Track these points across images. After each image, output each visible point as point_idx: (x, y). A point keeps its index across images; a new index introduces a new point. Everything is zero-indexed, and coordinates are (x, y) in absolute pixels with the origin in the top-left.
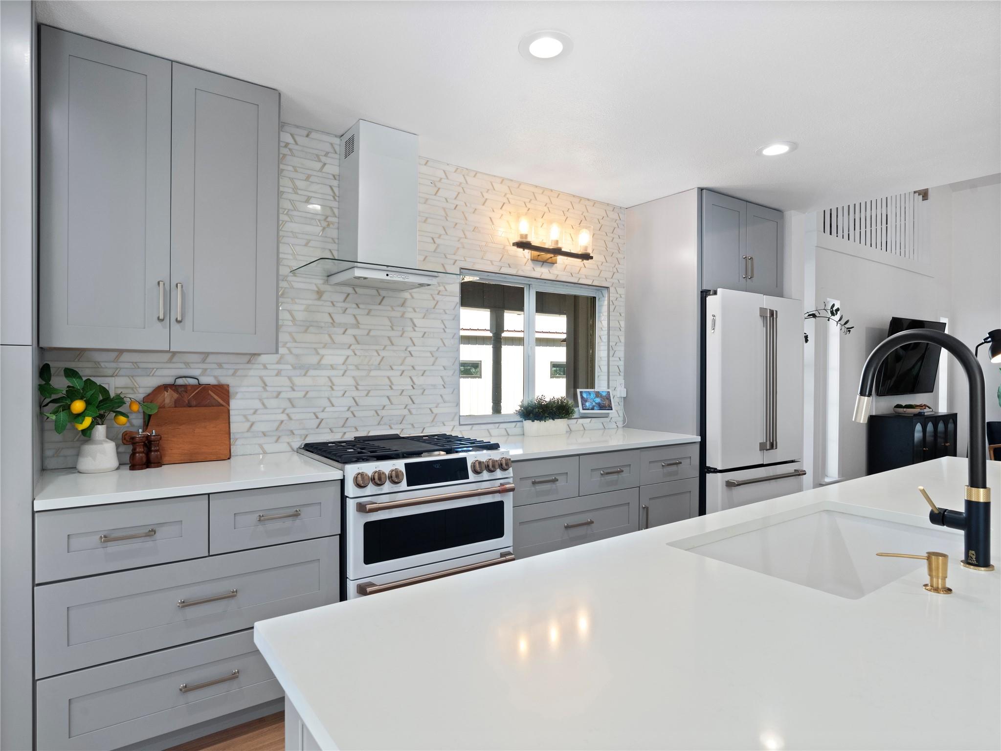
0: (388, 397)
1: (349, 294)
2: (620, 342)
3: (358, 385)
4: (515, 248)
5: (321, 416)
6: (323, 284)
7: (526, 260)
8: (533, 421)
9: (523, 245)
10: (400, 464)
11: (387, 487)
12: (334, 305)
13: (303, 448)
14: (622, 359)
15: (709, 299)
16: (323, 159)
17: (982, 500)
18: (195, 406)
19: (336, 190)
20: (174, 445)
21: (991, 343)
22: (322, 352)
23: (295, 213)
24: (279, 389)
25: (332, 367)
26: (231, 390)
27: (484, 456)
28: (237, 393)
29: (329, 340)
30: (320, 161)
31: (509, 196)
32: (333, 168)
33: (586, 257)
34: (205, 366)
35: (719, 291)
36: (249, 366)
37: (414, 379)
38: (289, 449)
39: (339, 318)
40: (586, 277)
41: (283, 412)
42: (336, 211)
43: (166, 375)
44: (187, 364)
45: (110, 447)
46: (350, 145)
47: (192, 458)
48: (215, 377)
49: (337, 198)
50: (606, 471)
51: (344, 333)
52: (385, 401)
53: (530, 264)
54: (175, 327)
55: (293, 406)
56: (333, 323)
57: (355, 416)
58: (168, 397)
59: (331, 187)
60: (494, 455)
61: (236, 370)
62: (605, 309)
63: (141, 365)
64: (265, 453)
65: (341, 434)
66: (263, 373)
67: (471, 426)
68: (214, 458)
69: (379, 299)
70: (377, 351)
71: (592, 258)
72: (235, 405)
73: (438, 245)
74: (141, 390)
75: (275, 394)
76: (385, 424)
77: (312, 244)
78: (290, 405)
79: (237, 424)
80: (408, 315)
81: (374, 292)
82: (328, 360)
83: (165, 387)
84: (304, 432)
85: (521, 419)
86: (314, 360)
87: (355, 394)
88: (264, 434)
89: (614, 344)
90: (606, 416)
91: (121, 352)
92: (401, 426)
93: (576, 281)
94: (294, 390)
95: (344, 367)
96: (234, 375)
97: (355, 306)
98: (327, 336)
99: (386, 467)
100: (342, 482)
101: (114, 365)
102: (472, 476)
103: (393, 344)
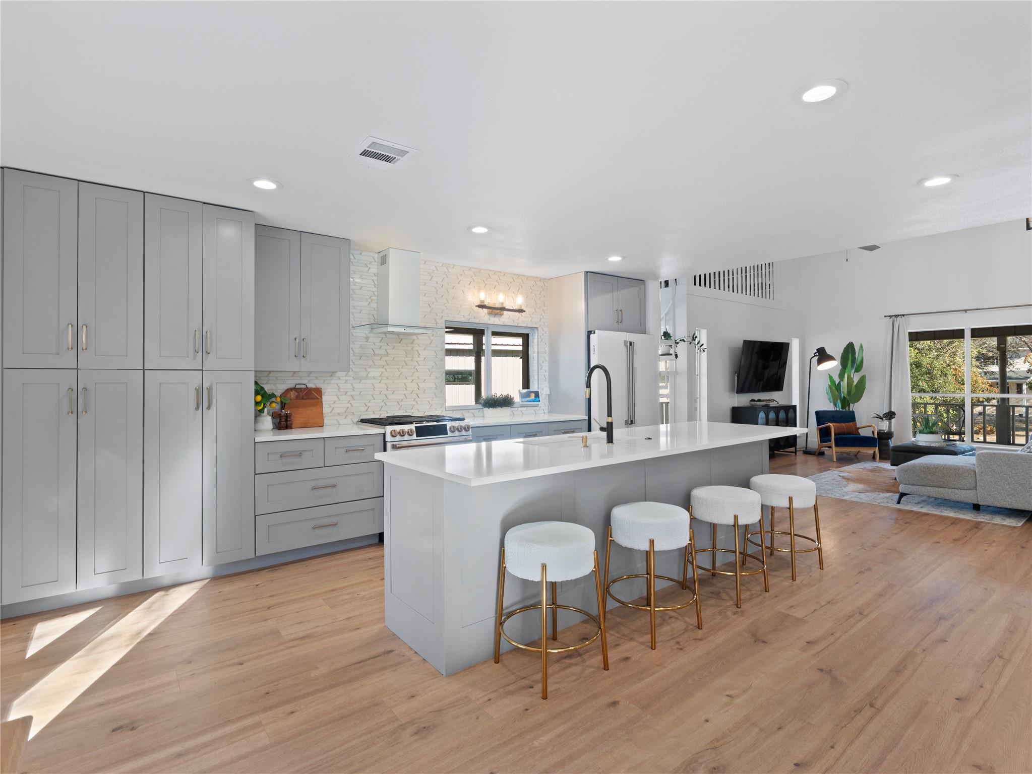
0: (404, 394)
1: (382, 338)
2: (546, 360)
3: (388, 387)
4: (477, 308)
5: (368, 404)
6: (370, 333)
7: (484, 314)
8: (489, 408)
9: (482, 306)
10: (412, 427)
11: (406, 437)
12: (375, 344)
13: (360, 422)
14: (547, 371)
15: (592, 336)
16: (369, 265)
17: (610, 421)
18: (306, 399)
19: (376, 282)
20: (296, 419)
21: (817, 357)
22: (369, 370)
23: (354, 296)
24: (346, 390)
25: (374, 378)
26: (323, 391)
27: (456, 424)
28: (325, 392)
29: (372, 363)
30: (367, 266)
31: (474, 277)
32: (374, 270)
33: (521, 311)
34: (309, 378)
35: (596, 331)
36: (331, 378)
37: (419, 384)
38: (352, 423)
39: (377, 352)
40: (523, 322)
41: (348, 403)
42: (376, 293)
43: (290, 384)
44: (301, 377)
45: (269, 418)
46: (384, 260)
47: (306, 426)
48: (315, 384)
49: (376, 286)
50: (527, 434)
51: (380, 359)
52: (403, 397)
53: (487, 317)
54: (302, 360)
55: (354, 399)
56: (375, 354)
57: (386, 405)
58: (293, 394)
59: (373, 280)
60: (462, 423)
61: (325, 380)
62: (536, 340)
63: (279, 378)
64: (339, 424)
65: (379, 415)
66: (338, 381)
67: (452, 411)
68: (315, 425)
69: (399, 340)
70: (398, 369)
71: (525, 311)
72: (325, 398)
73: (432, 309)
74: (279, 391)
75: (344, 393)
76: (403, 410)
77: (363, 312)
78: (352, 399)
79: (326, 409)
80: (415, 348)
81: (397, 336)
82: (372, 374)
83: (291, 389)
84: (359, 413)
85: (482, 407)
86: (364, 374)
87: (386, 392)
88: (339, 414)
89: (542, 362)
90: (537, 406)
91: (270, 372)
92: (412, 411)
93: (516, 325)
94: (354, 391)
95: (380, 378)
96: (324, 382)
97: (386, 344)
98: (371, 362)
99: (406, 428)
100: (384, 434)
101: (266, 378)
102: (449, 434)
103: (407, 365)
